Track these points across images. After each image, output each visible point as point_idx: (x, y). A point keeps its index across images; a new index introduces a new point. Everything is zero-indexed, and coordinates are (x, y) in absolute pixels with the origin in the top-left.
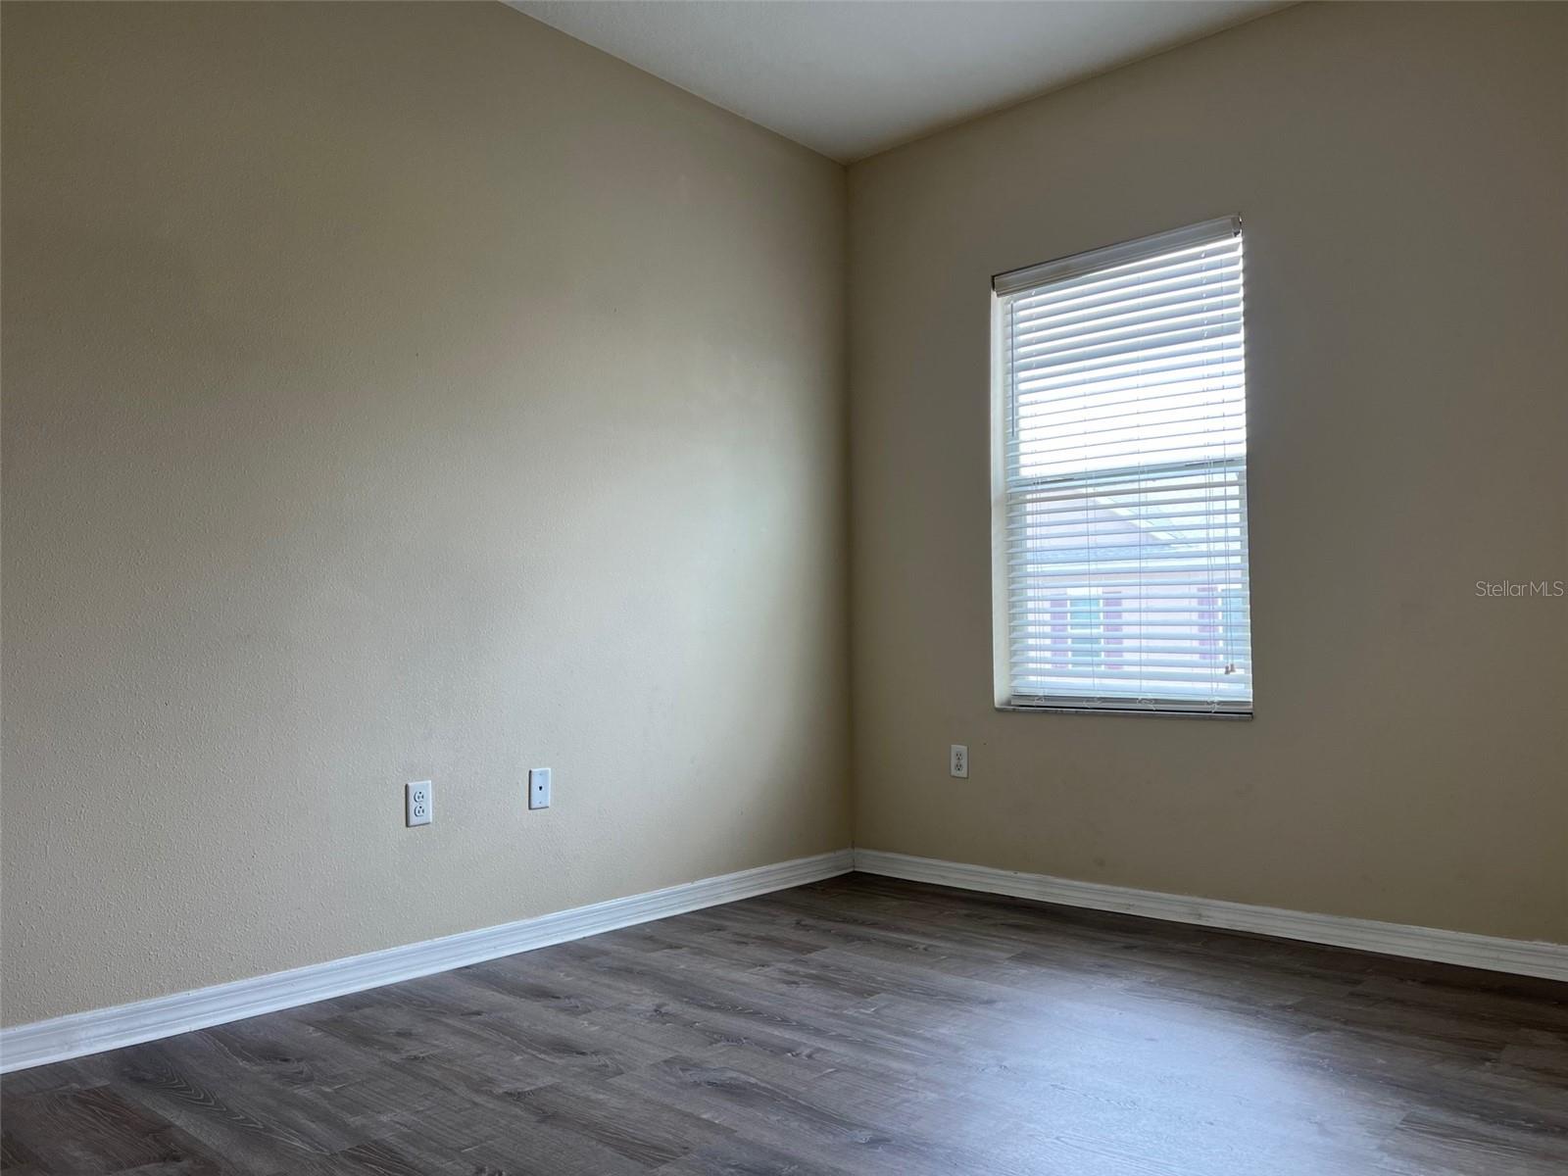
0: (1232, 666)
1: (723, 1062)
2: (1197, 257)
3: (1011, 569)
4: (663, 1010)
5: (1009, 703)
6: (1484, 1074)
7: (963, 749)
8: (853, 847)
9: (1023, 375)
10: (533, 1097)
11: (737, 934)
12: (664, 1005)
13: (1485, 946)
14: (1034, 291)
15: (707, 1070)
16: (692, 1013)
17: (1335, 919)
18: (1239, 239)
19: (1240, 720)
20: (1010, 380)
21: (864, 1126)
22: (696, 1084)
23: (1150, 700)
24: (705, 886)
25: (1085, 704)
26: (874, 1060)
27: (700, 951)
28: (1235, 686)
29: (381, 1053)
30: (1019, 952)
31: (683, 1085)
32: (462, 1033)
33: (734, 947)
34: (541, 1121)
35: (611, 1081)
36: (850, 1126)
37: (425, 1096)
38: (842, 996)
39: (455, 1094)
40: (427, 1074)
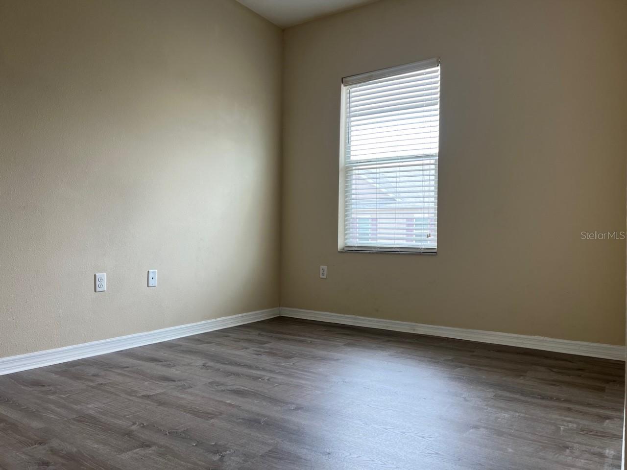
0: (430, 234)
1: (232, 383)
2: (422, 74)
3: (346, 196)
4: (207, 365)
5: (343, 249)
6: (521, 380)
7: (325, 267)
8: (280, 306)
9: (353, 119)
10: (154, 397)
11: (234, 338)
12: (207, 363)
13: (518, 338)
14: (358, 85)
15: (227, 386)
16: (219, 366)
18: (439, 68)
19: (432, 255)
20: (348, 121)
21: (292, 403)
22: (223, 391)
23: (398, 248)
24: (220, 321)
25: (373, 249)
26: (295, 381)
27: (220, 344)
28: (432, 243)
29: (86, 383)
30: (347, 342)
31: (218, 391)
32: (119, 374)
33: (234, 342)
34: (159, 405)
35: (187, 390)
36: (287, 403)
37: (107, 398)
38: (279, 359)
39: (121, 397)
40: (108, 390)
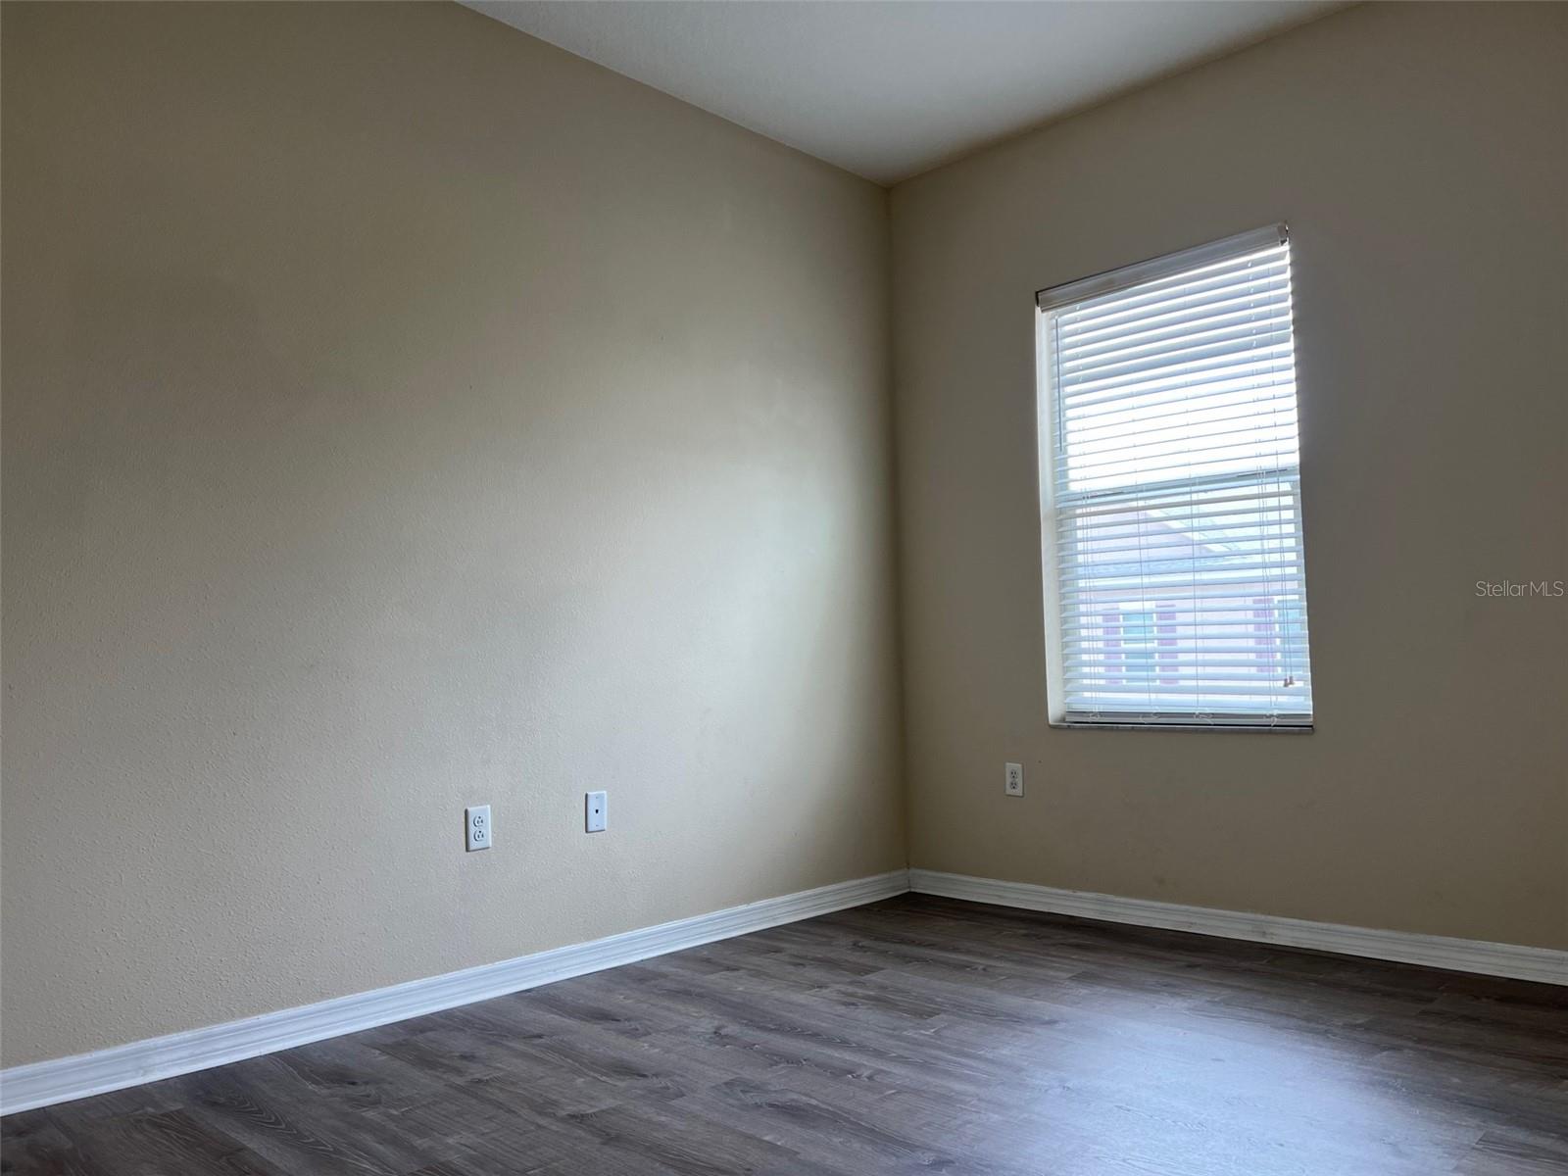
0: (1291, 678)
1: (781, 1084)
2: (1244, 266)
3: (1062, 584)
4: (723, 1032)
5: (1063, 720)
7: (1017, 767)
8: (908, 868)
9: (1069, 389)
10: (595, 1119)
11: (794, 956)
12: (723, 1027)
14: (1078, 306)
15: (767, 1092)
16: (751, 1035)
17: (1405, 936)
18: (1286, 247)
19: (1300, 733)
20: (1057, 395)
21: (927, 1148)
22: (758, 1106)
23: (1208, 715)
24: (760, 908)
25: (1141, 720)
26: (936, 1082)
27: (757, 973)
28: (1296, 699)
29: (445, 1076)
30: (1079, 971)
31: (745, 1107)
32: (524, 1055)
33: (791, 968)
34: (604, 1144)
35: (673, 1103)
36: (913, 1147)
37: (490, 1119)
38: (901, 1017)
39: (519, 1116)
40: (491, 1097)
